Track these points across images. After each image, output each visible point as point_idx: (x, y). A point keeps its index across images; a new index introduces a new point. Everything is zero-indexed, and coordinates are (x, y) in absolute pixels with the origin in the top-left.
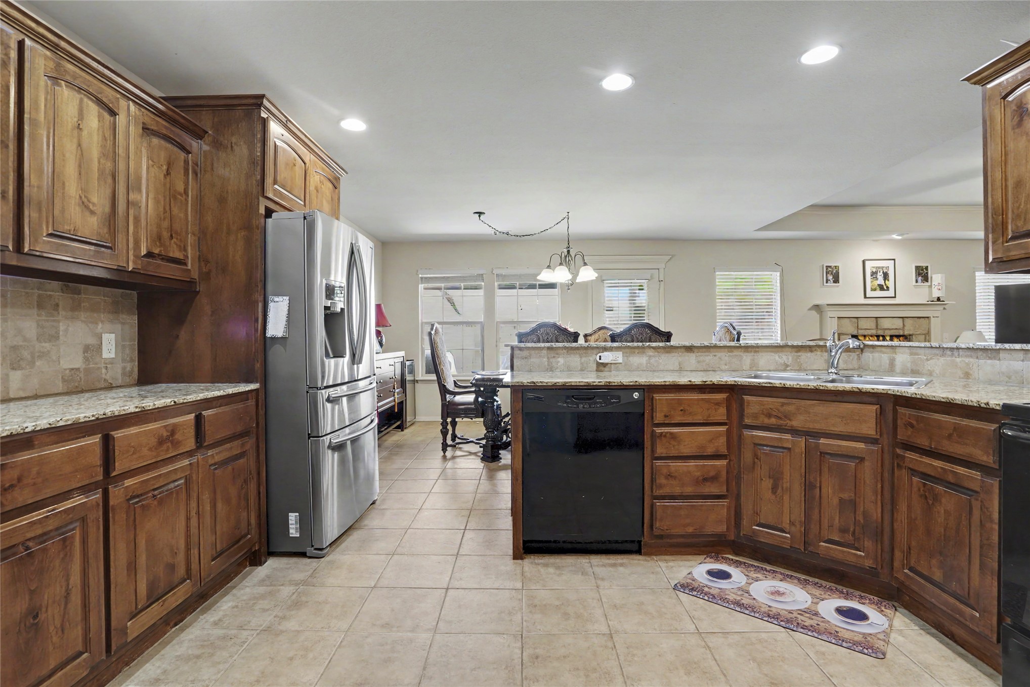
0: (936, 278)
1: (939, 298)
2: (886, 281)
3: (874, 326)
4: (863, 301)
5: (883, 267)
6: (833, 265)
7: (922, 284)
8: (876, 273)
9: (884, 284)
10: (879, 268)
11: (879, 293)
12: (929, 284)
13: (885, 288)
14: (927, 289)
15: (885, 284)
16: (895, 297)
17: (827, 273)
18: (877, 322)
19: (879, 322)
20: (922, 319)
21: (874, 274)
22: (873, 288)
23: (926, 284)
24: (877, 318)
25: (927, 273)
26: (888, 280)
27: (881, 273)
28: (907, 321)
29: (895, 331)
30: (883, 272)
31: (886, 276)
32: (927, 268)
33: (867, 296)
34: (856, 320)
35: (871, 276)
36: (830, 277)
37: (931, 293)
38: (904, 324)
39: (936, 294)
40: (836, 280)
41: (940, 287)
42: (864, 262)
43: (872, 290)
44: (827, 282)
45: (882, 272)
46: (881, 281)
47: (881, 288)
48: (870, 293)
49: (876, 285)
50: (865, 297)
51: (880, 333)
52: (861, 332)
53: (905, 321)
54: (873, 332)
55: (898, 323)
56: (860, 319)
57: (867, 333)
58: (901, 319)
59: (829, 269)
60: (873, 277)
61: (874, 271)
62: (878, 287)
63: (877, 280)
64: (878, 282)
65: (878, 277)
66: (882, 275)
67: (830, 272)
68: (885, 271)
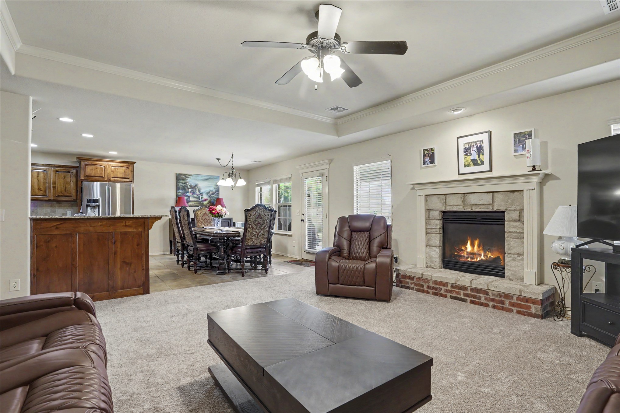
1: (534, 167)
2: (481, 156)
3: (461, 202)
4: (457, 177)
5: (477, 142)
6: (429, 147)
8: (470, 149)
9: (478, 159)
10: (473, 142)
11: (472, 169)
13: (479, 162)
15: (480, 159)
17: (425, 156)
18: (464, 197)
19: (466, 197)
20: (514, 193)
21: (467, 150)
22: (467, 164)
24: (464, 194)
26: (483, 154)
27: (475, 148)
28: (499, 196)
29: (482, 206)
30: (477, 147)
31: (480, 150)
33: (461, 173)
34: (444, 197)
35: (465, 152)
36: (427, 159)
38: (493, 200)
40: (432, 162)
41: (528, 155)
42: (457, 139)
43: (465, 166)
44: (424, 164)
45: (475, 146)
46: (474, 156)
47: (475, 162)
48: (463, 170)
49: (470, 161)
50: (459, 174)
51: (468, 208)
52: (449, 208)
53: (495, 196)
54: (461, 208)
55: (487, 199)
56: (447, 195)
57: (455, 209)
58: (491, 194)
59: (426, 152)
60: (467, 153)
61: (468, 147)
62: (471, 163)
63: (471, 155)
64: (472, 158)
65: (472, 152)
66: (476, 150)
67: (427, 155)
68: (479, 145)
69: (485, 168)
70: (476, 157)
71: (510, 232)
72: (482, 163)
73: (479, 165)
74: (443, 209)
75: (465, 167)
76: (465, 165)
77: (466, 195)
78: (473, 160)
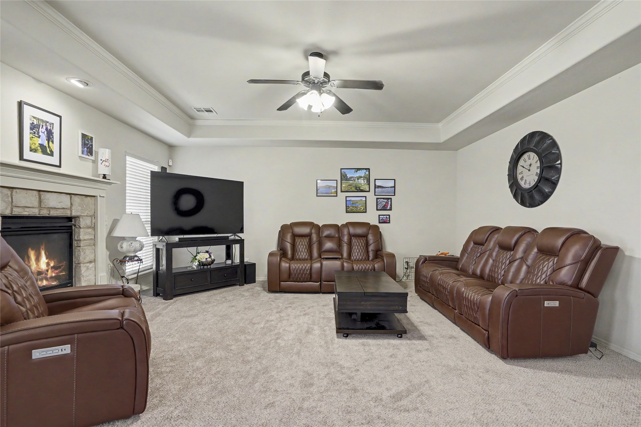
0: (104, 153)
1: (104, 175)
2: (50, 143)
3: (36, 204)
4: (19, 164)
5: (48, 122)
7: (87, 157)
8: (38, 126)
9: (47, 146)
10: (42, 121)
11: (39, 157)
12: (92, 158)
13: (48, 151)
14: (90, 164)
15: (49, 146)
18: (40, 197)
19: (42, 197)
20: (89, 198)
21: (34, 128)
22: (33, 147)
23: (90, 157)
24: (40, 191)
25: (92, 145)
26: (53, 142)
27: (44, 130)
28: (76, 200)
29: (62, 210)
30: (47, 129)
31: (50, 135)
32: (92, 138)
33: (25, 158)
34: (8, 192)
35: (31, 129)
37: (96, 168)
38: (71, 204)
39: (103, 170)
41: (107, 164)
42: (20, 105)
45: (44, 128)
46: (43, 140)
47: (44, 150)
48: (27, 154)
49: (37, 145)
50: (21, 158)
51: (45, 213)
52: (17, 212)
53: (72, 199)
54: (35, 212)
55: (65, 201)
56: (15, 190)
57: (26, 213)
58: (69, 196)
60: (35, 132)
61: (35, 123)
62: (39, 148)
63: (39, 137)
64: (40, 141)
65: (41, 134)
66: (45, 133)
68: (49, 128)
69: (54, 160)
70: (46, 143)
71: (85, 240)
72: (52, 154)
73: (48, 154)
74: (8, 213)
75: (31, 151)
76: (30, 148)
77: (41, 193)
78: (41, 146)
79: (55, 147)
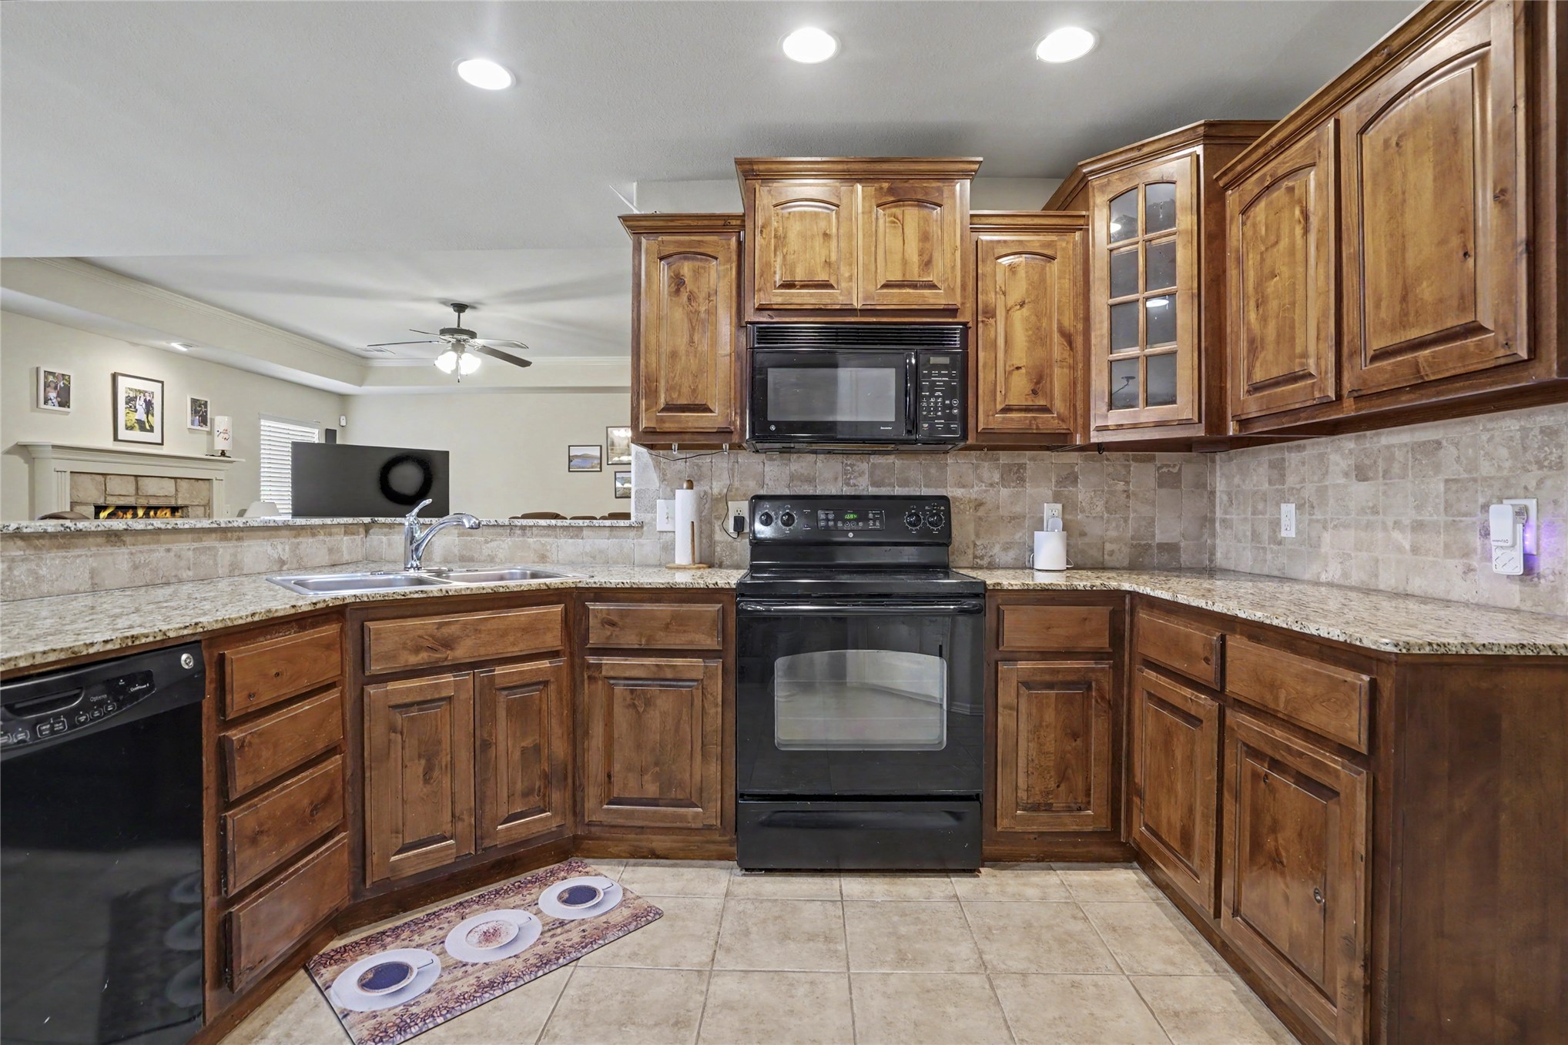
0: (221, 422)
1: (223, 452)
2: (150, 416)
3: (132, 490)
4: (111, 445)
5: (147, 392)
6: (58, 371)
7: (199, 427)
8: (134, 400)
9: (145, 420)
10: (140, 391)
11: (137, 435)
12: (209, 428)
13: (148, 427)
14: (204, 437)
15: (148, 421)
16: (162, 444)
17: (46, 385)
18: (137, 482)
19: (140, 483)
20: (200, 482)
21: (131, 401)
22: (129, 425)
23: (204, 428)
24: (137, 476)
25: (206, 412)
26: (153, 415)
27: (142, 402)
29: (163, 499)
30: (145, 400)
31: (149, 405)
32: (207, 404)
33: (119, 438)
34: (102, 477)
35: (127, 403)
36: (53, 395)
37: (211, 443)
38: (176, 489)
39: (220, 444)
40: (64, 402)
41: (226, 436)
42: (114, 377)
43: (128, 428)
44: (46, 402)
45: (142, 399)
46: (141, 414)
47: (142, 426)
48: (123, 434)
49: (134, 421)
50: (116, 439)
51: (142, 502)
53: (178, 484)
55: (168, 487)
56: (108, 477)
58: (173, 480)
59: (51, 378)
60: (130, 407)
62: (136, 425)
63: (136, 411)
64: (137, 416)
65: (138, 407)
66: (144, 406)
67: (53, 385)
68: (148, 398)
69: (155, 437)
70: (144, 418)
72: (152, 430)
76: (126, 426)
77: (139, 478)
78: (139, 421)
79: (156, 421)
